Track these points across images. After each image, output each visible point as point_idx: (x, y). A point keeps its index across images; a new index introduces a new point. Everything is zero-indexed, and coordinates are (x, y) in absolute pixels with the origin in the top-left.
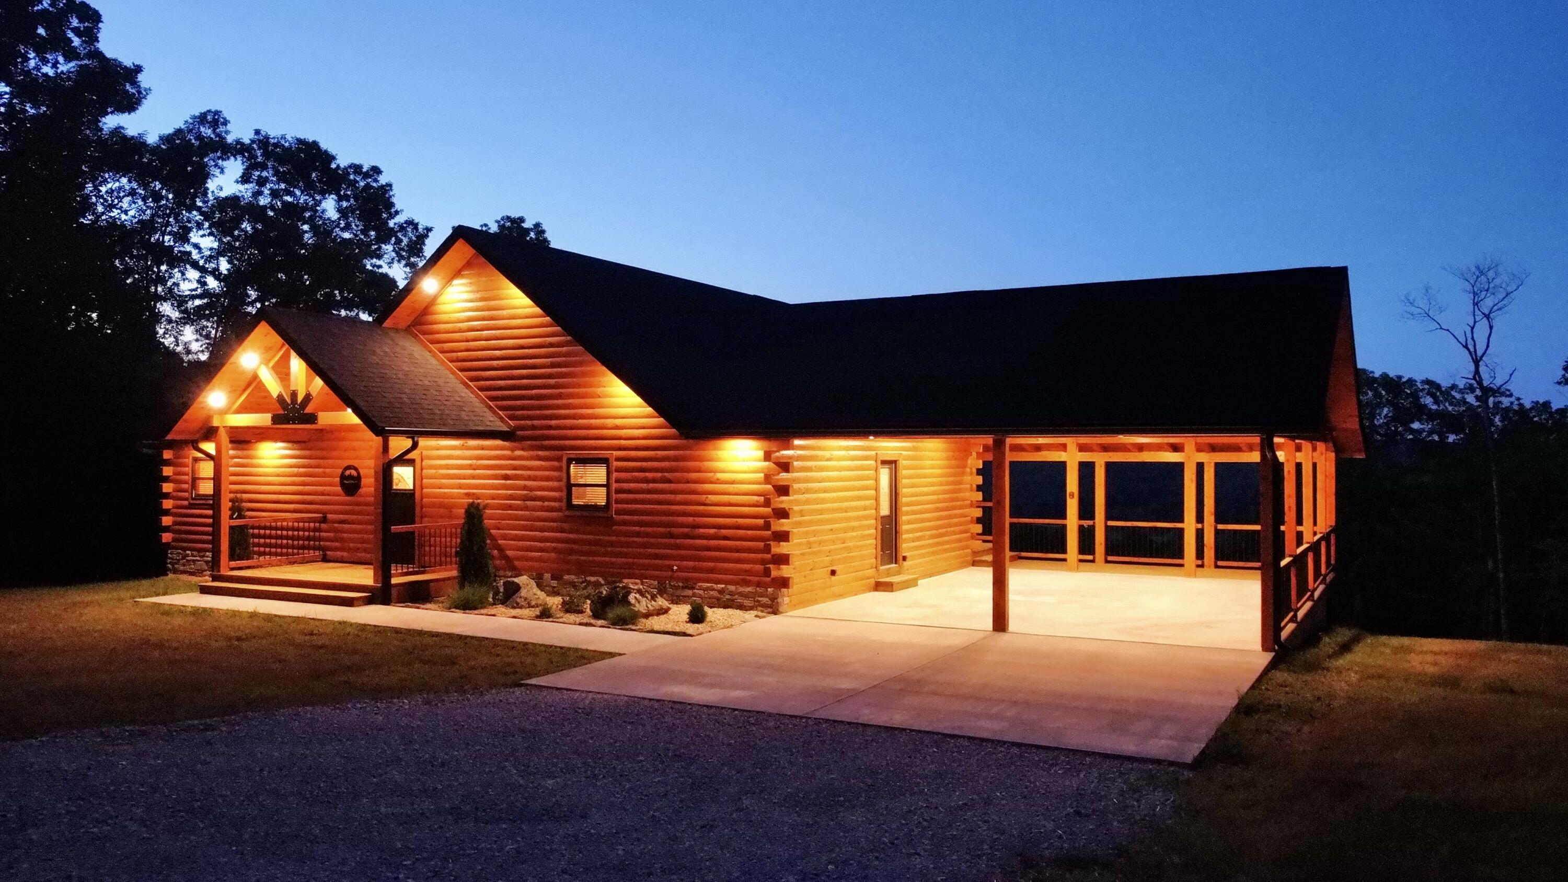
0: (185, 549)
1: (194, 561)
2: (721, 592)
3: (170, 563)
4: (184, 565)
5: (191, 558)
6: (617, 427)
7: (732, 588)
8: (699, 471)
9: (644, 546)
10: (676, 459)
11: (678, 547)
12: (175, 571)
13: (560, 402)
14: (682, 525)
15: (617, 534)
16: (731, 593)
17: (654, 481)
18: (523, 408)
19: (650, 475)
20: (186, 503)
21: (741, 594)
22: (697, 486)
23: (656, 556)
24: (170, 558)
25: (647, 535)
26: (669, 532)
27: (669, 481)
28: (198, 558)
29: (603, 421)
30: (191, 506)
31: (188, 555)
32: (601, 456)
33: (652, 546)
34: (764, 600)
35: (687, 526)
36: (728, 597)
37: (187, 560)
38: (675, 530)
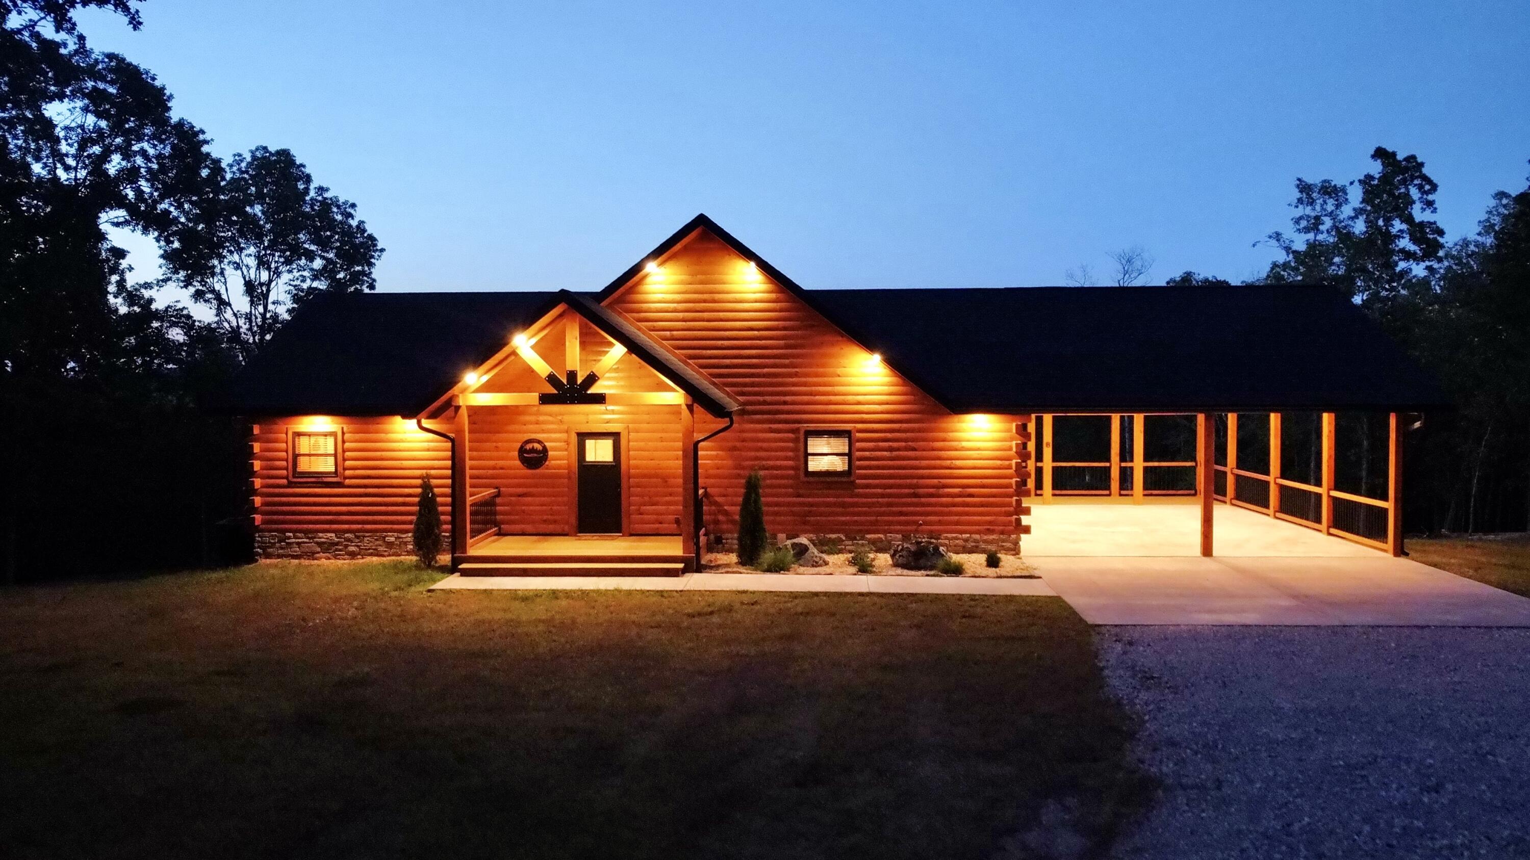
0: (284, 531)
1: (299, 544)
2: (966, 540)
3: (259, 547)
4: (282, 548)
5: (294, 540)
6: (859, 403)
7: (977, 537)
8: (944, 440)
9: (889, 505)
10: (920, 430)
11: (923, 505)
12: (268, 556)
13: (794, 380)
14: (927, 487)
15: (858, 495)
16: (976, 541)
17: (898, 449)
18: (753, 385)
19: (895, 445)
20: (285, 481)
21: (985, 541)
22: (943, 454)
23: (901, 514)
24: (259, 542)
25: (890, 496)
26: (914, 493)
27: (914, 449)
28: (305, 540)
29: (843, 397)
30: (291, 485)
31: (289, 538)
32: (842, 429)
33: (897, 505)
34: (1008, 545)
35: (933, 487)
36: (973, 544)
37: (288, 543)
38: (921, 491)
